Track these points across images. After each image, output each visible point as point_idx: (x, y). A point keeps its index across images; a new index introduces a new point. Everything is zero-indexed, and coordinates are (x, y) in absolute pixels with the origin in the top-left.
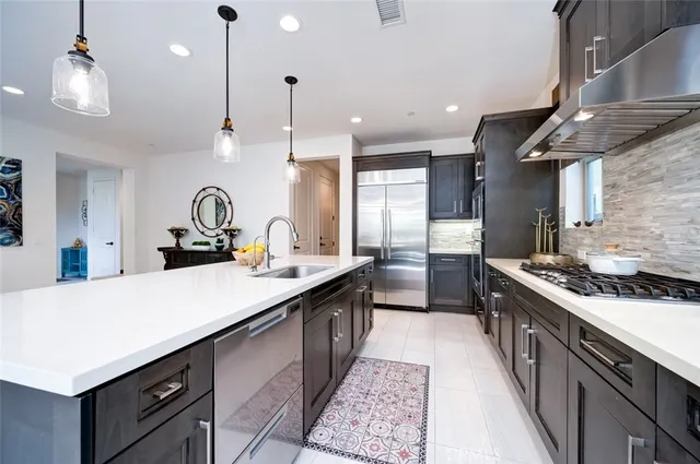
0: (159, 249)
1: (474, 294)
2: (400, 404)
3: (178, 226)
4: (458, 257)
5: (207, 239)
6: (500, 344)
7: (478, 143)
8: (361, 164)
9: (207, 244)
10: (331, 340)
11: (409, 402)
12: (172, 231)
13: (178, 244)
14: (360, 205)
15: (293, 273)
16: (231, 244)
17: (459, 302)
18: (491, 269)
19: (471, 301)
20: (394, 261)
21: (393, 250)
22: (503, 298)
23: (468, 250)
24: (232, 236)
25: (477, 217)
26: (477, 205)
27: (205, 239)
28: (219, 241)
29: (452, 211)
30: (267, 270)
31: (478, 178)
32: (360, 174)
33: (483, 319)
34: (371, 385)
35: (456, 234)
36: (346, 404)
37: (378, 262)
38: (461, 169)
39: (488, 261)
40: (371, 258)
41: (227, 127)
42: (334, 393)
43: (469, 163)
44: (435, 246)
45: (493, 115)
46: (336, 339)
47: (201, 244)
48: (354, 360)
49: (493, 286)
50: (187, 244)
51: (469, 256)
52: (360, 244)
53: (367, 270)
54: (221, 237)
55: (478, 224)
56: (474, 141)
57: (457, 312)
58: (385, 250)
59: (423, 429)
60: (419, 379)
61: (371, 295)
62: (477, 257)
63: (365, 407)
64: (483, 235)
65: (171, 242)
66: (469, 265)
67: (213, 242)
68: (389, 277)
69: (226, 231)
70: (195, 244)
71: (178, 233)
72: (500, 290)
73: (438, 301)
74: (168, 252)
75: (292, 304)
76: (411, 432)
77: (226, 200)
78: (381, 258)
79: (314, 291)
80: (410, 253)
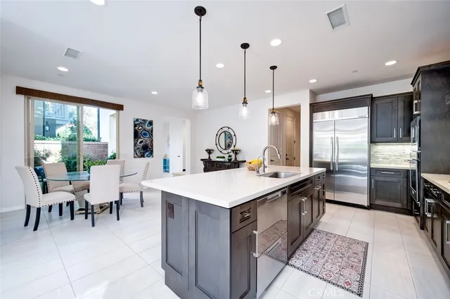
0: (202, 160)
1: (412, 200)
2: (345, 259)
3: (210, 148)
4: (397, 171)
5: (224, 155)
6: (432, 237)
7: (416, 85)
8: (315, 108)
9: (224, 157)
10: (300, 214)
11: (352, 259)
12: (207, 150)
13: (209, 157)
14: (315, 133)
15: (276, 175)
16: (236, 158)
17: (398, 205)
18: (426, 181)
19: (409, 204)
20: (341, 171)
21: (339, 164)
22: (435, 203)
23: (407, 166)
24: (236, 153)
25: (414, 142)
26: (414, 132)
27: (221, 155)
28: (230, 156)
29: (392, 136)
30: (263, 173)
31: (415, 113)
32: (315, 114)
33: (419, 219)
34: (325, 245)
35: (397, 154)
36: (309, 251)
37: (329, 172)
38: (401, 104)
39: (424, 175)
40: (324, 170)
41: (245, 102)
42: (301, 244)
43: (408, 100)
44: (376, 162)
45: (429, 66)
46: (303, 214)
47: (220, 157)
48: (313, 230)
49: (427, 194)
50: (214, 158)
51: (408, 171)
52: (315, 159)
53: (321, 177)
54: (230, 154)
55: (415, 147)
56: (413, 83)
57: (396, 212)
58: (334, 164)
59: (362, 275)
60: (361, 249)
61: (324, 193)
62: (414, 172)
63: (321, 256)
64: (419, 155)
65: (206, 156)
66: (407, 177)
67: (227, 156)
68: (337, 182)
69: (233, 151)
70: (218, 157)
71: (209, 152)
72: (433, 197)
73: (378, 202)
74: (206, 162)
75: (283, 190)
76: (353, 274)
77: (233, 134)
78: (330, 170)
79: (292, 185)
80: (354, 166)
